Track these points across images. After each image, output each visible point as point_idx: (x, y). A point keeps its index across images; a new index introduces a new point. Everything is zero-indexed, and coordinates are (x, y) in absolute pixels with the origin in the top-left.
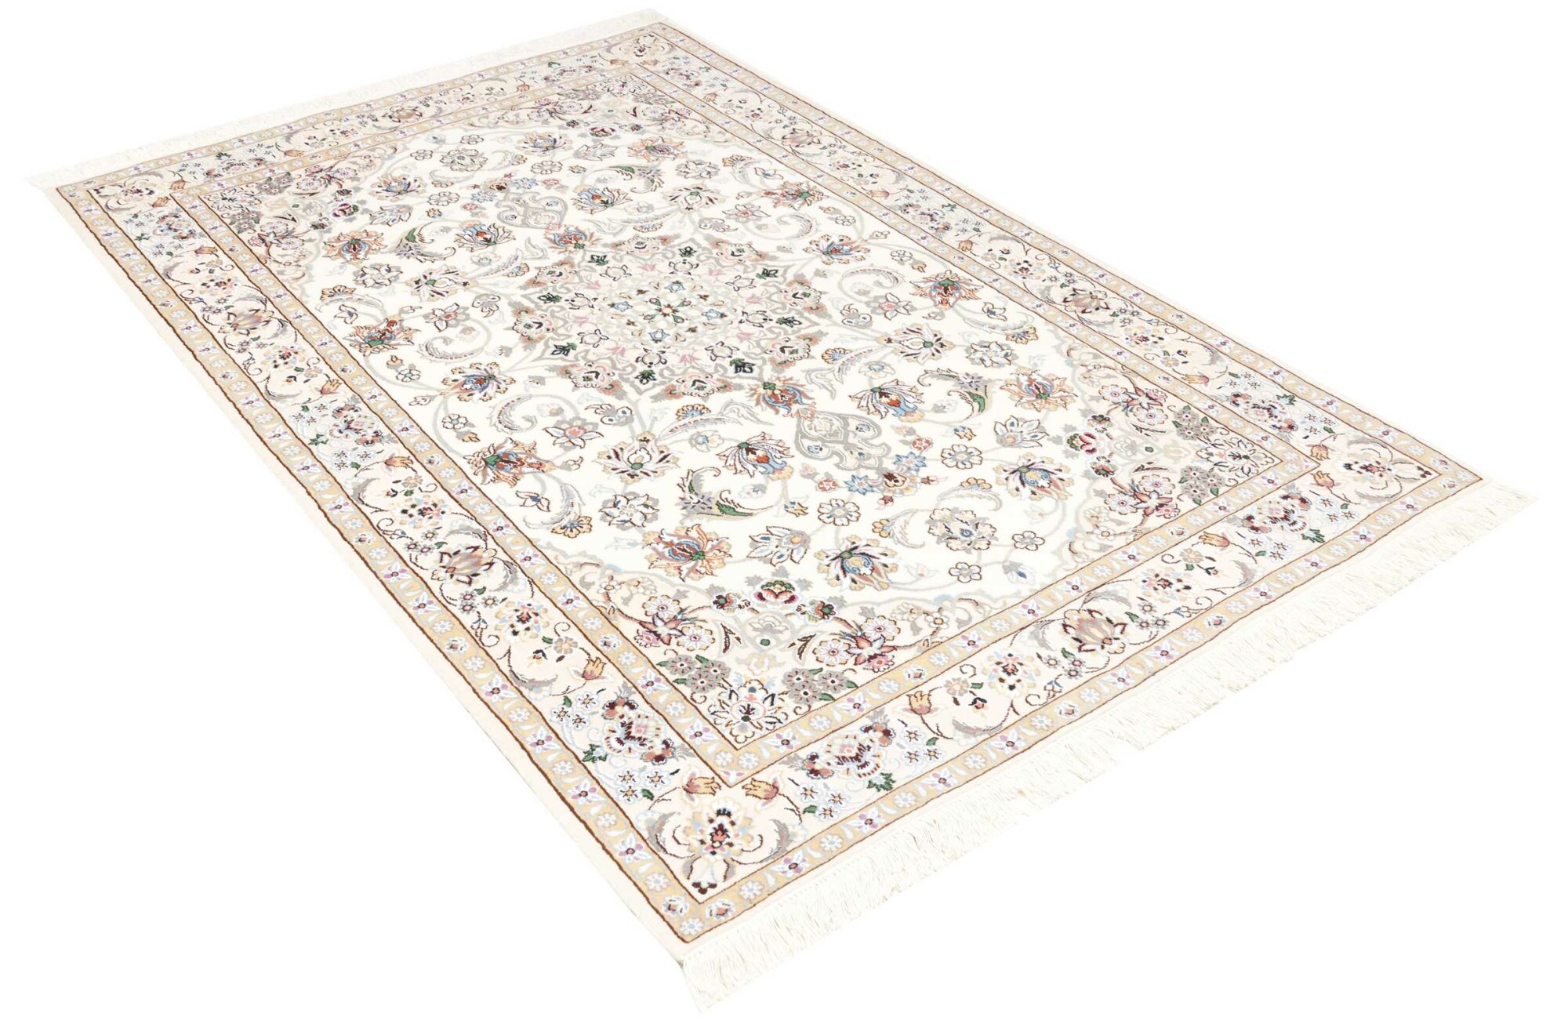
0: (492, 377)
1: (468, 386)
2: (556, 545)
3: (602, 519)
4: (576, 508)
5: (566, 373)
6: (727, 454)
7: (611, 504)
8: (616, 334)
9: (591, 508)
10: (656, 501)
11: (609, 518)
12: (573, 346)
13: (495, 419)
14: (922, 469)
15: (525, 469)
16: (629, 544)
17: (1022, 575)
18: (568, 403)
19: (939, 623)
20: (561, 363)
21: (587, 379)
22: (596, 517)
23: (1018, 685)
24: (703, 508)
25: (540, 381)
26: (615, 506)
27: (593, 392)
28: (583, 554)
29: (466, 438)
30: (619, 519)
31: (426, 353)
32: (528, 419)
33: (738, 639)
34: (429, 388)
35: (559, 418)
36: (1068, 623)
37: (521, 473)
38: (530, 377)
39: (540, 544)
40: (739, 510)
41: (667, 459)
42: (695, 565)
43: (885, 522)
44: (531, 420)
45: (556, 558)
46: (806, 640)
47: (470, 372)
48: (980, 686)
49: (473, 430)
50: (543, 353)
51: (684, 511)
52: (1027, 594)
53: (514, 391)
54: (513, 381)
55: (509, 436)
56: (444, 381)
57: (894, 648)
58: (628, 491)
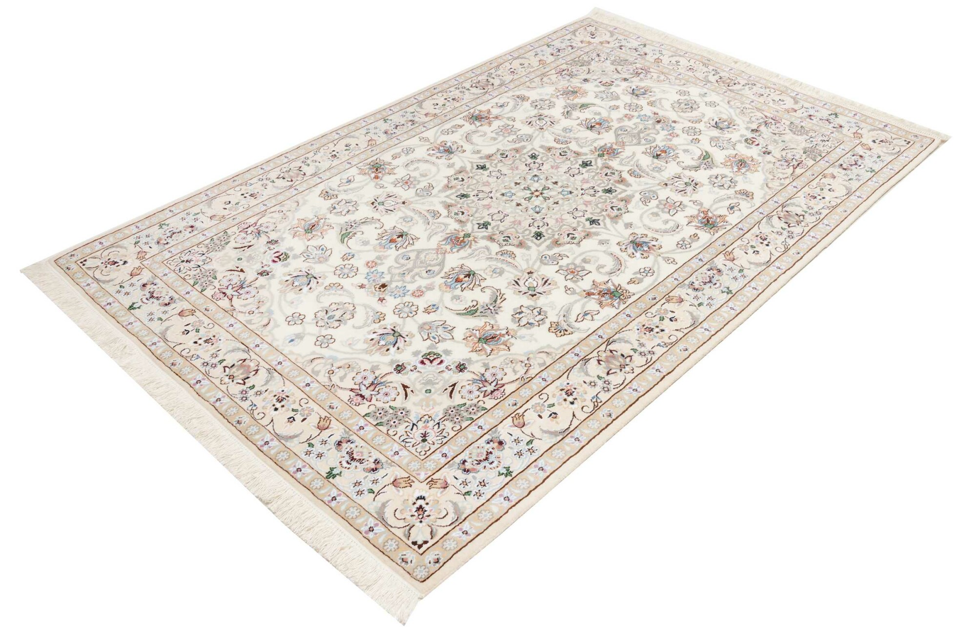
0: (452, 153)
6: (396, 229)
14: (393, 297)
17: (292, 340)
19: (251, 313)
23: (197, 345)
24: (346, 228)
33: (243, 250)
36: (246, 361)
43: (340, 287)
46: (242, 271)
48: (198, 331)
52: (274, 344)
53: (440, 161)
54: (449, 159)
57: (231, 300)
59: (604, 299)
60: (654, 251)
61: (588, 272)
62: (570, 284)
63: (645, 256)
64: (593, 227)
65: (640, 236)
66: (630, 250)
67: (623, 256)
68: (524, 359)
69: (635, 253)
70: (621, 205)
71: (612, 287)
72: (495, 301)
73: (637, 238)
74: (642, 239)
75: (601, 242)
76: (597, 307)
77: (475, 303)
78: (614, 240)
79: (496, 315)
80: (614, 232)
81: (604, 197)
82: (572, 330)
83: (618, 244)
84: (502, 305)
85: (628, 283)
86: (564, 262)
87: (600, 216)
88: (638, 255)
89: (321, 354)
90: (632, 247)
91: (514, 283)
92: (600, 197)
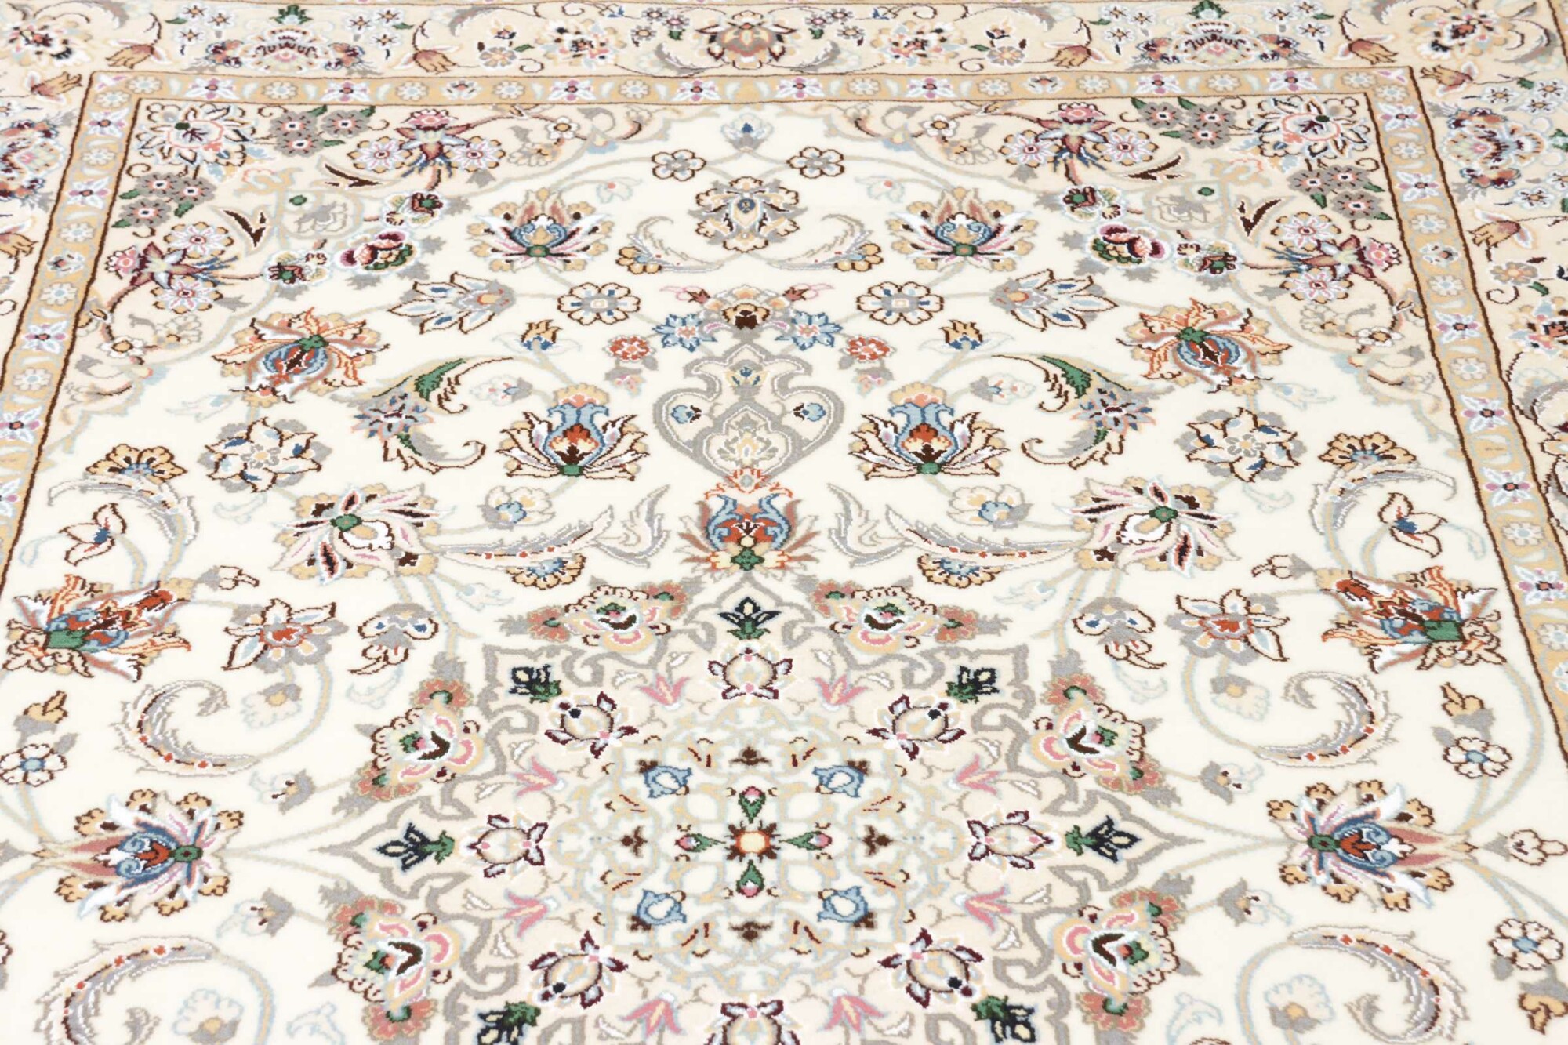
0: (1320, 843)
1: (1394, 847)
2: (1420, 430)
3: (1302, 449)
4: (1338, 484)
5: (1143, 774)
6: (980, 468)
7: (1269, 468)
8: (942, 825)
9: (1312, 471)
10: (1182, 442)
11: (1291, 446)
12: (1075, 839)
13: (1379, 730)
14: (685, 313)
15: (1385, 592)
16: (1288, 392)
17: (746, 130)
18: (1191, 699)
19: (940, 125)
20: (1139, 805)
21: (1105, 737)
22: (1309, 460)
23: (927, 30)
24: (1112, 396)
25: (1217, 780)
26: (1264, 463)
27: (1117, 699)
28: (1380, 401)
29: (1472, 705)
30: (1272, 438)
31: (1446, 1000)
32: (1305, 699)
33: (1242, 209)
34: (1494, 881)
35: (1237, 670)
37: (1400, 587)
38: (1229, 799)
39: (1450, 444)
40: (1054, 370)
41: (1096, 505)
42: (1211, 324)
43: (845, 267)
44: (1299, 693)
45: (1436, 408)
47: (1365, 881)
48: (978, 47)
49: (1445, 722)
50: (1157, 851)
51: (1151, 404)
53: (1289, 782)
54: (1273, 810)
55: (1371, 675)
56: (1446, 883)
57: (1039, 122)
58: (1220, 479)
59: (96, 606)
60: (78, 865)
61: (236, 662)
62: (245, 595)
63: (96, 825)
64: (391, 823)
65: (186, 892)
66: (167, 817)
67: (174, 783)
68: (150, 357)
69: (144, 817)
70: (395, 991)
71: (103, 655)
72: (405, 440)
73: (189, 878)
74: (169, 887)
75: (298, 789)
76: (92, 571)
77: (453, 404)
78: (263, 820)
79: (356, 411)
80: (297, 851)
81: (495, 981)
82: (99, 478)
83: (238, 819)
84: (376, 443)
85: (61, 698)
86: (346, 650)
87: (420, 883)
88: (127, 820)
89: (641, 142)
90: (175, 830)
91: (416, 510)
92: (512, 977)
